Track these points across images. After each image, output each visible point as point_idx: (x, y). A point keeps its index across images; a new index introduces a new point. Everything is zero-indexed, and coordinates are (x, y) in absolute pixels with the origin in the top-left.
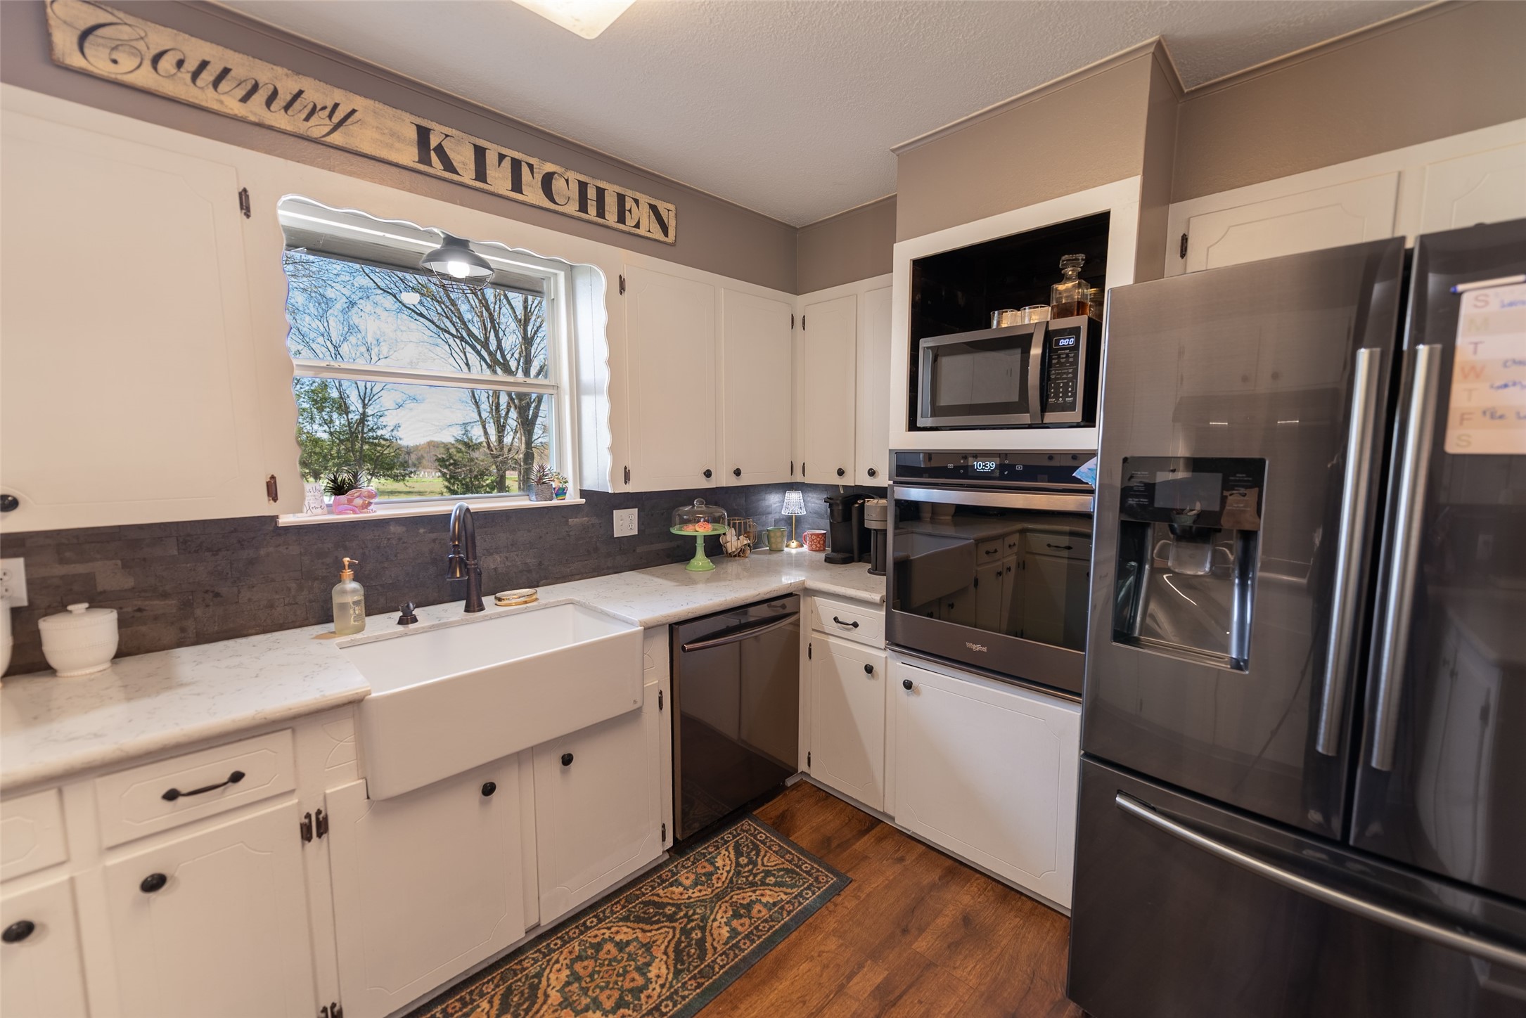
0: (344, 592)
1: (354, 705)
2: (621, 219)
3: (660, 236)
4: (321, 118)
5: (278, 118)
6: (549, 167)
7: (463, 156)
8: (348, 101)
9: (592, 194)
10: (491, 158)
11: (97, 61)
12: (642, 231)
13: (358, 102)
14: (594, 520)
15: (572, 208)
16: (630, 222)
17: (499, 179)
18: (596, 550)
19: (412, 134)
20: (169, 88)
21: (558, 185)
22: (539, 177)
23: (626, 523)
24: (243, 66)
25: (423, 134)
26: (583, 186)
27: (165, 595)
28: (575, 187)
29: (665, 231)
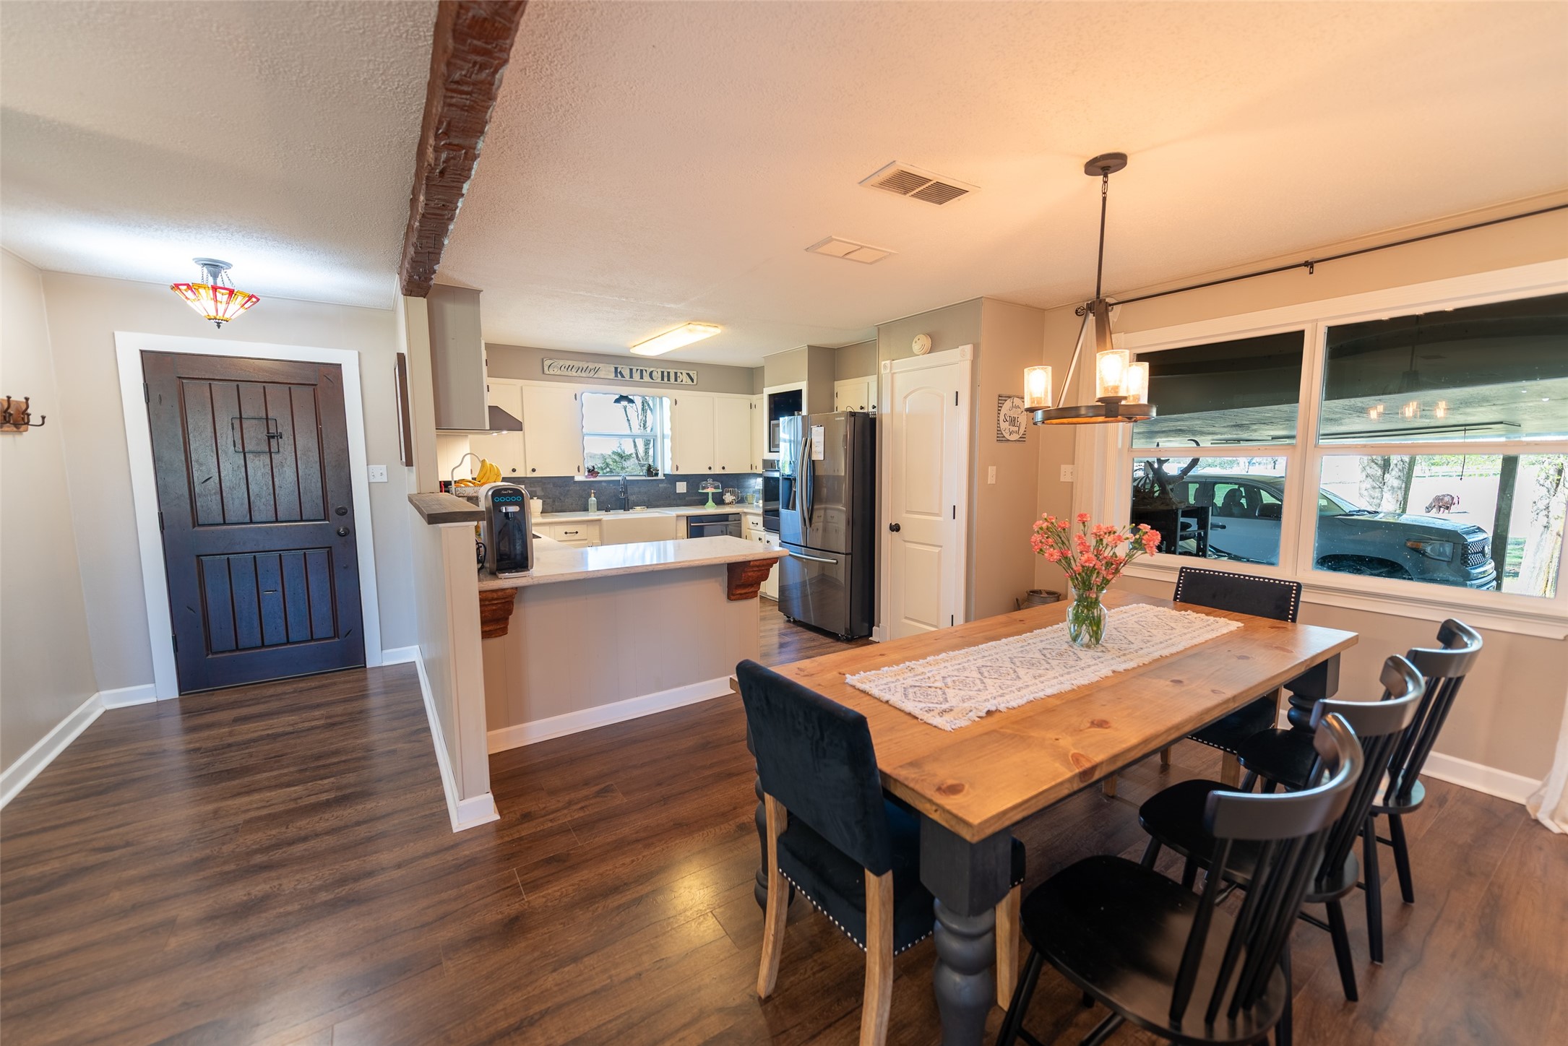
0: (591, 500)
1: (599, 520)
2: (676, 380)
3: (691, 383)
4: (592, 372)
5: (584, 374)
6: (651, 369)
7: (626, 373)
8: (598, 366)
9: (666, 374)
10: (634, 371)
11: (551, 372)
12: (684, 383)
13: (601, 365)
14: (669, 485)
15: (659, 380)
16: (679, 380)
17: (636, 376)
18: (669, 497)
19: (613, 369)
20: (563, 373)
21: (654, 374)
22: (648, 373)
23: (681, 487)
24: (577, 364)
25: (616, 369)
26: (663, 373)
27: (549, 498)
28: (660, 373)
29: (692, 381)
